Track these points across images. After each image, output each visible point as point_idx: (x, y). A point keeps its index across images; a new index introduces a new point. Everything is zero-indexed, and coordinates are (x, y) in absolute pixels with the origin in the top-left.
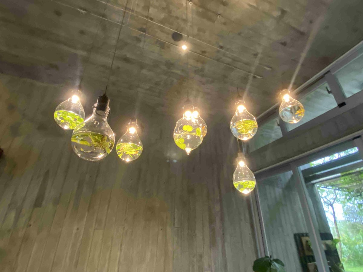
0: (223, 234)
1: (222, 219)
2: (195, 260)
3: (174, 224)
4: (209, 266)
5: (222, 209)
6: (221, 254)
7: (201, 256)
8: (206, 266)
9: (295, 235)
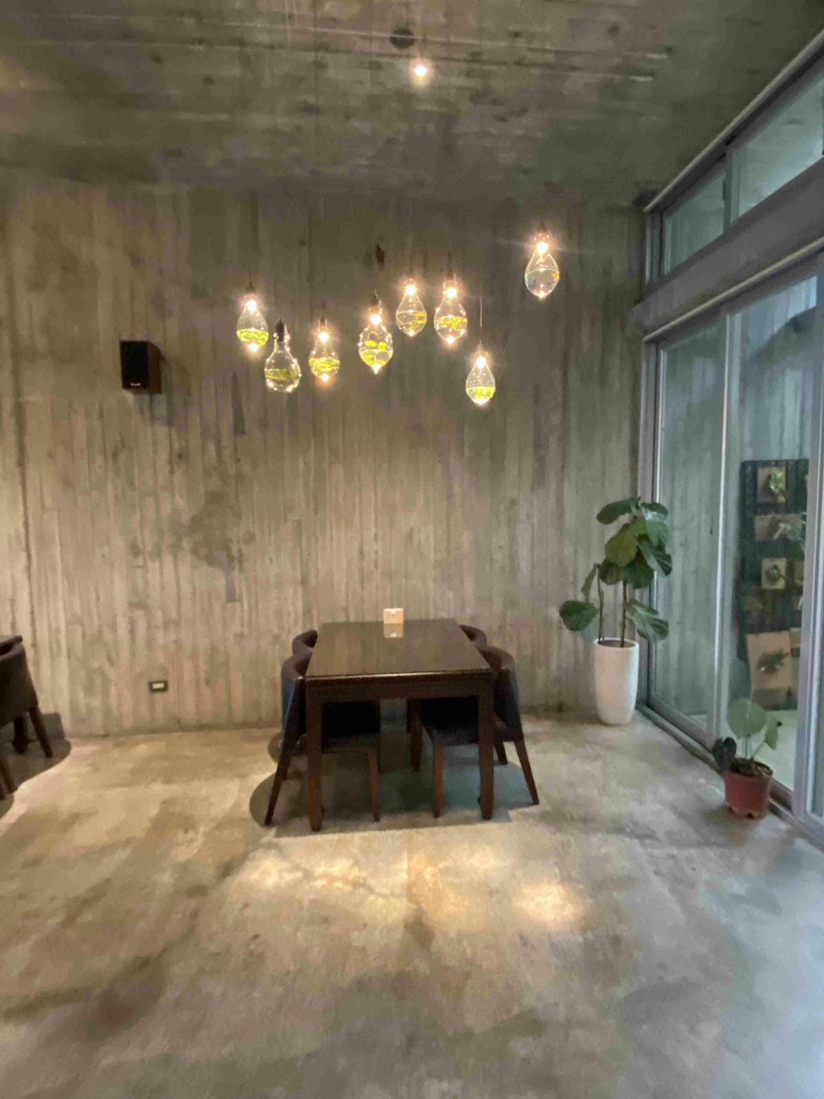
0: (563, 466)
1: (564, 439)
2: (502, 507)
3: (462, 453)
4: (529, 516)
5: (565, 419)
6: (553, 500)
7: (513, 503)
8: (522, 516)
9: (744, 466)
